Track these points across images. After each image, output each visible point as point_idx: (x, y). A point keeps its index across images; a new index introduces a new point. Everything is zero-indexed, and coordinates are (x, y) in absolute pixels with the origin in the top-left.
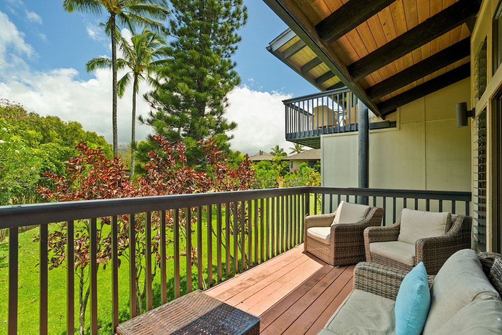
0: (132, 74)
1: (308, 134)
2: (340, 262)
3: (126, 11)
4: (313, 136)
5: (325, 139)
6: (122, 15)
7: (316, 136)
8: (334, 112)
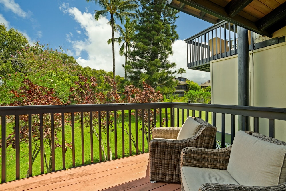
0: (125, 43)
1: (202, 62)
2: (159, 177)
3: (118, 11)
4: (206, 62)
5: (213, 64)
6: (117, 14)
7: (208, 63)
8: (226, 42)
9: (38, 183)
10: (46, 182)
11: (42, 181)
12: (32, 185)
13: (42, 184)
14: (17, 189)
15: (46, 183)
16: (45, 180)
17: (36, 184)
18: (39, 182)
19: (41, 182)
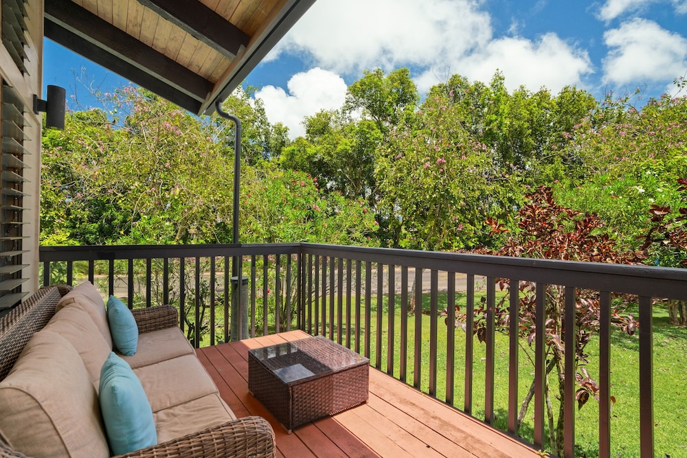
9: (463, 436)
10: (477, 446)
11: (472, 437)
12: (453, 432)
13: (468, 444)
14: (432, 419)
15: (474, 449)
16: (478, 441)
17: (458, 435)
18: (467, 434)
19: (470, 438)
